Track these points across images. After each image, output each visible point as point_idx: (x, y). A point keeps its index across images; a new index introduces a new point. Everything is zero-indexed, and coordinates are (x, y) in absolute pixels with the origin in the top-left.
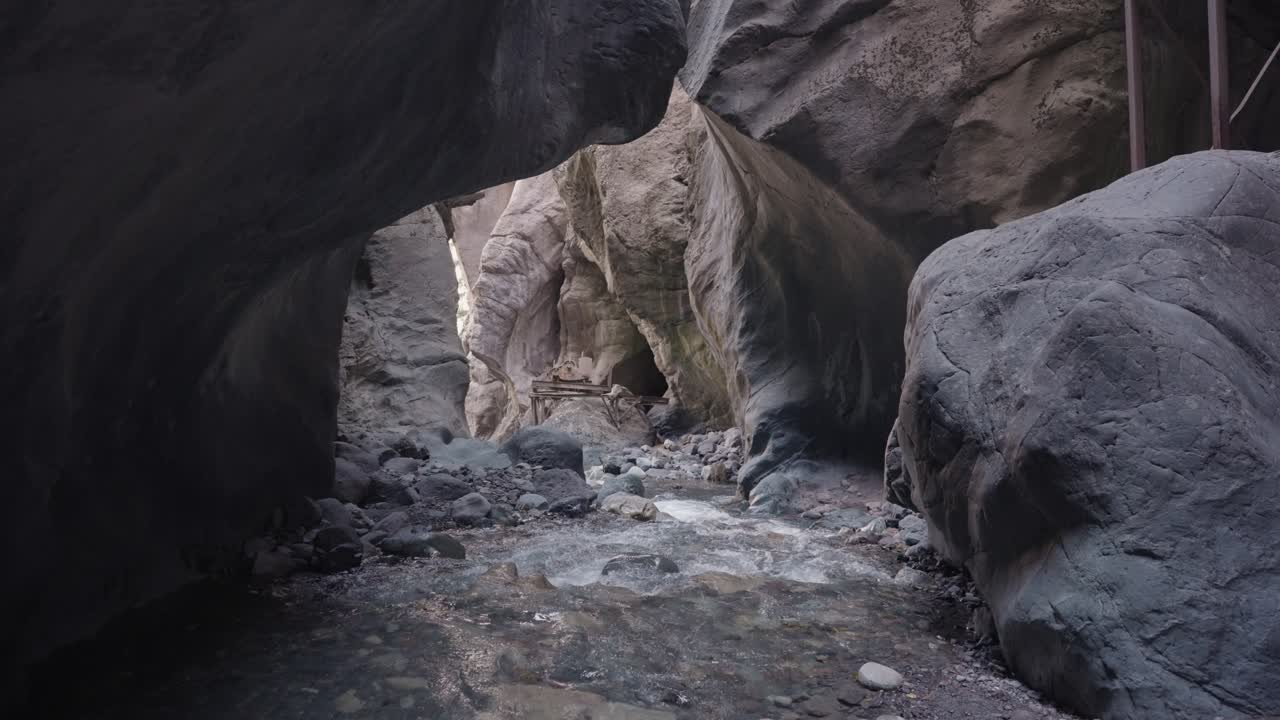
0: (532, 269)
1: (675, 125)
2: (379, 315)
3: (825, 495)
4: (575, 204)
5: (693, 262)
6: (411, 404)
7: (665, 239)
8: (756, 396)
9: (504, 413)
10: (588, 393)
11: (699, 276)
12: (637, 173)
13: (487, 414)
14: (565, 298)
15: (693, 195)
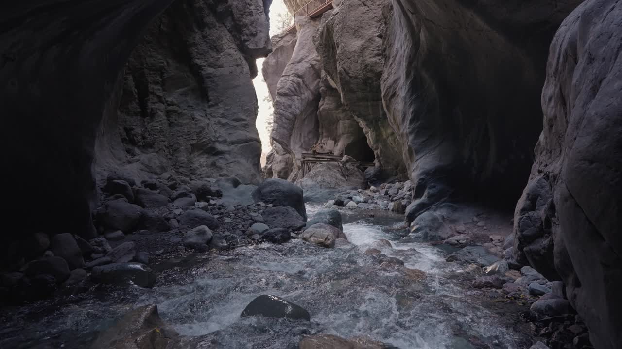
0: (304, 93)
1: (378, 5)
2: (212, 117)
3: (461, 228)
4: (324, 55)
5: (384, 82)
6: (228, 165)
7: (372, 71)
8: (419, 161)
9: (291, 171)
10: (333, 160)
11: (387, 89)
12: (357, 34)
13: (283, 171)
14: (321, 109)
15: (386, 42)
